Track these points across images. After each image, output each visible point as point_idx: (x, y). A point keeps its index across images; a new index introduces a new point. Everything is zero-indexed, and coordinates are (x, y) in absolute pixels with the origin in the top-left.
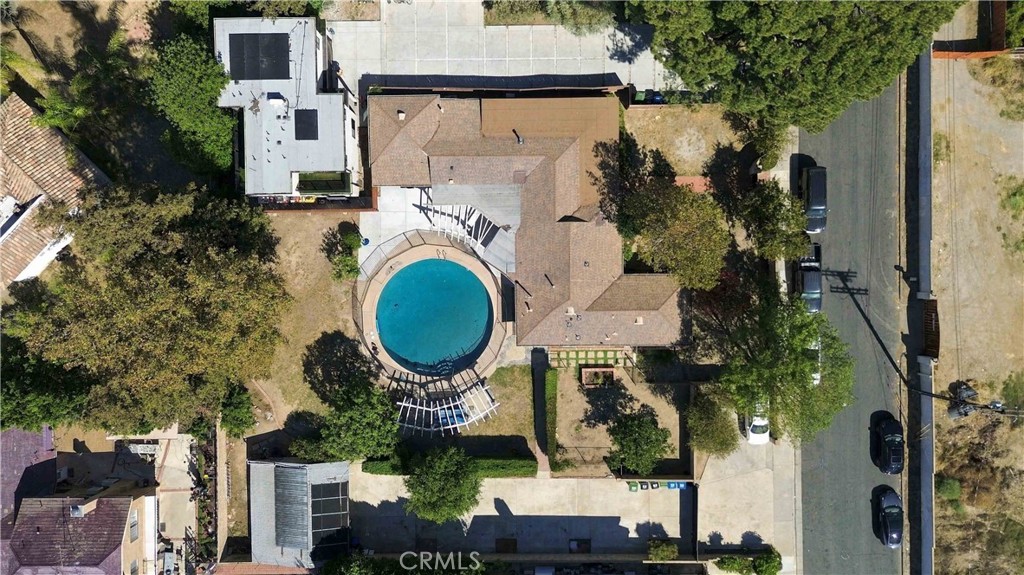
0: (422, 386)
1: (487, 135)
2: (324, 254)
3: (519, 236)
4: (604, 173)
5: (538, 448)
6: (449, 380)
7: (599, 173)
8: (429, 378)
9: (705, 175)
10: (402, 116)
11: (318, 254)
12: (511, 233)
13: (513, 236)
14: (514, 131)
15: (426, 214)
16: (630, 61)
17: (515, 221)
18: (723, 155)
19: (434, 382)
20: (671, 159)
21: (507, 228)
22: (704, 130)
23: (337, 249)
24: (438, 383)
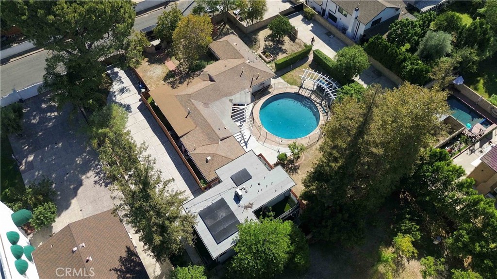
0: (321, 104)
1: (195, 126)
2: (299, 171)
3: (231, 94)
4: (184, 81)
5: (309, 61)
6: (310, 97)
7: (186, 83)
8: (315, 103)
9: (164, 63)
10: (209, 158)
11: (300, 173)
12: (232, 98)
13: (232, 96)
14: (186, 117)
15: (248, 141)
16: (129, 106)
17: (226, 100)
18: (152, 62)
19: (315, 101)
20: (165, 75)
21: (231, 100)
22: (145, 71)
23: (292, 167)
24: (315, 99)
